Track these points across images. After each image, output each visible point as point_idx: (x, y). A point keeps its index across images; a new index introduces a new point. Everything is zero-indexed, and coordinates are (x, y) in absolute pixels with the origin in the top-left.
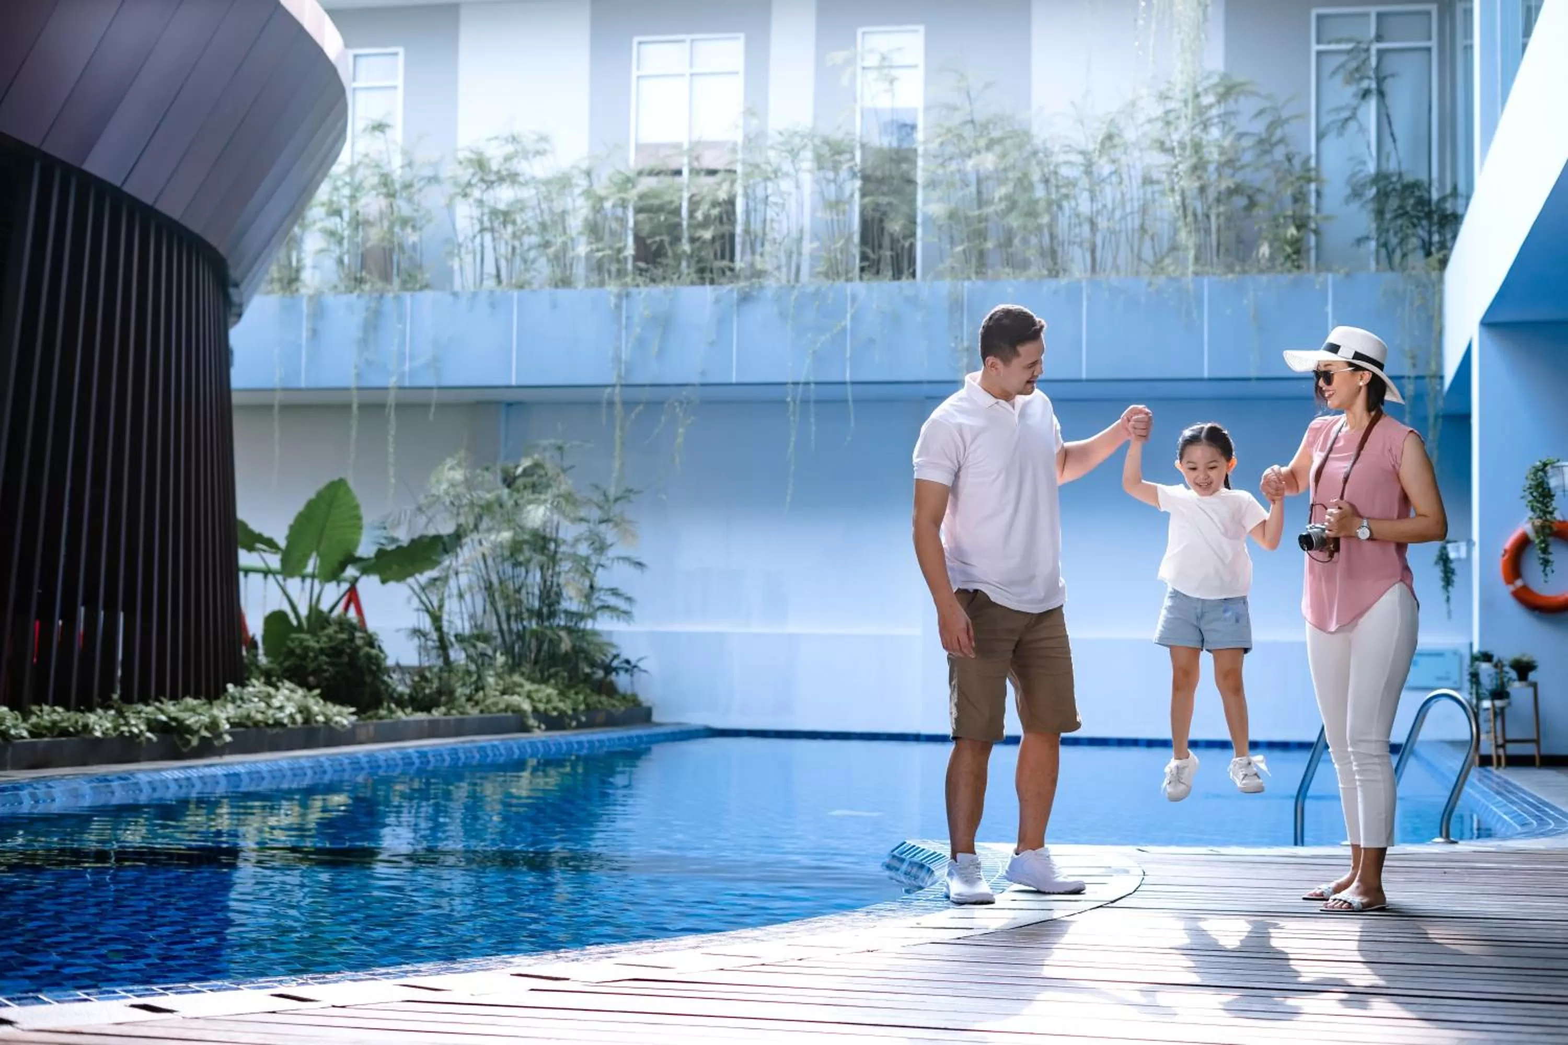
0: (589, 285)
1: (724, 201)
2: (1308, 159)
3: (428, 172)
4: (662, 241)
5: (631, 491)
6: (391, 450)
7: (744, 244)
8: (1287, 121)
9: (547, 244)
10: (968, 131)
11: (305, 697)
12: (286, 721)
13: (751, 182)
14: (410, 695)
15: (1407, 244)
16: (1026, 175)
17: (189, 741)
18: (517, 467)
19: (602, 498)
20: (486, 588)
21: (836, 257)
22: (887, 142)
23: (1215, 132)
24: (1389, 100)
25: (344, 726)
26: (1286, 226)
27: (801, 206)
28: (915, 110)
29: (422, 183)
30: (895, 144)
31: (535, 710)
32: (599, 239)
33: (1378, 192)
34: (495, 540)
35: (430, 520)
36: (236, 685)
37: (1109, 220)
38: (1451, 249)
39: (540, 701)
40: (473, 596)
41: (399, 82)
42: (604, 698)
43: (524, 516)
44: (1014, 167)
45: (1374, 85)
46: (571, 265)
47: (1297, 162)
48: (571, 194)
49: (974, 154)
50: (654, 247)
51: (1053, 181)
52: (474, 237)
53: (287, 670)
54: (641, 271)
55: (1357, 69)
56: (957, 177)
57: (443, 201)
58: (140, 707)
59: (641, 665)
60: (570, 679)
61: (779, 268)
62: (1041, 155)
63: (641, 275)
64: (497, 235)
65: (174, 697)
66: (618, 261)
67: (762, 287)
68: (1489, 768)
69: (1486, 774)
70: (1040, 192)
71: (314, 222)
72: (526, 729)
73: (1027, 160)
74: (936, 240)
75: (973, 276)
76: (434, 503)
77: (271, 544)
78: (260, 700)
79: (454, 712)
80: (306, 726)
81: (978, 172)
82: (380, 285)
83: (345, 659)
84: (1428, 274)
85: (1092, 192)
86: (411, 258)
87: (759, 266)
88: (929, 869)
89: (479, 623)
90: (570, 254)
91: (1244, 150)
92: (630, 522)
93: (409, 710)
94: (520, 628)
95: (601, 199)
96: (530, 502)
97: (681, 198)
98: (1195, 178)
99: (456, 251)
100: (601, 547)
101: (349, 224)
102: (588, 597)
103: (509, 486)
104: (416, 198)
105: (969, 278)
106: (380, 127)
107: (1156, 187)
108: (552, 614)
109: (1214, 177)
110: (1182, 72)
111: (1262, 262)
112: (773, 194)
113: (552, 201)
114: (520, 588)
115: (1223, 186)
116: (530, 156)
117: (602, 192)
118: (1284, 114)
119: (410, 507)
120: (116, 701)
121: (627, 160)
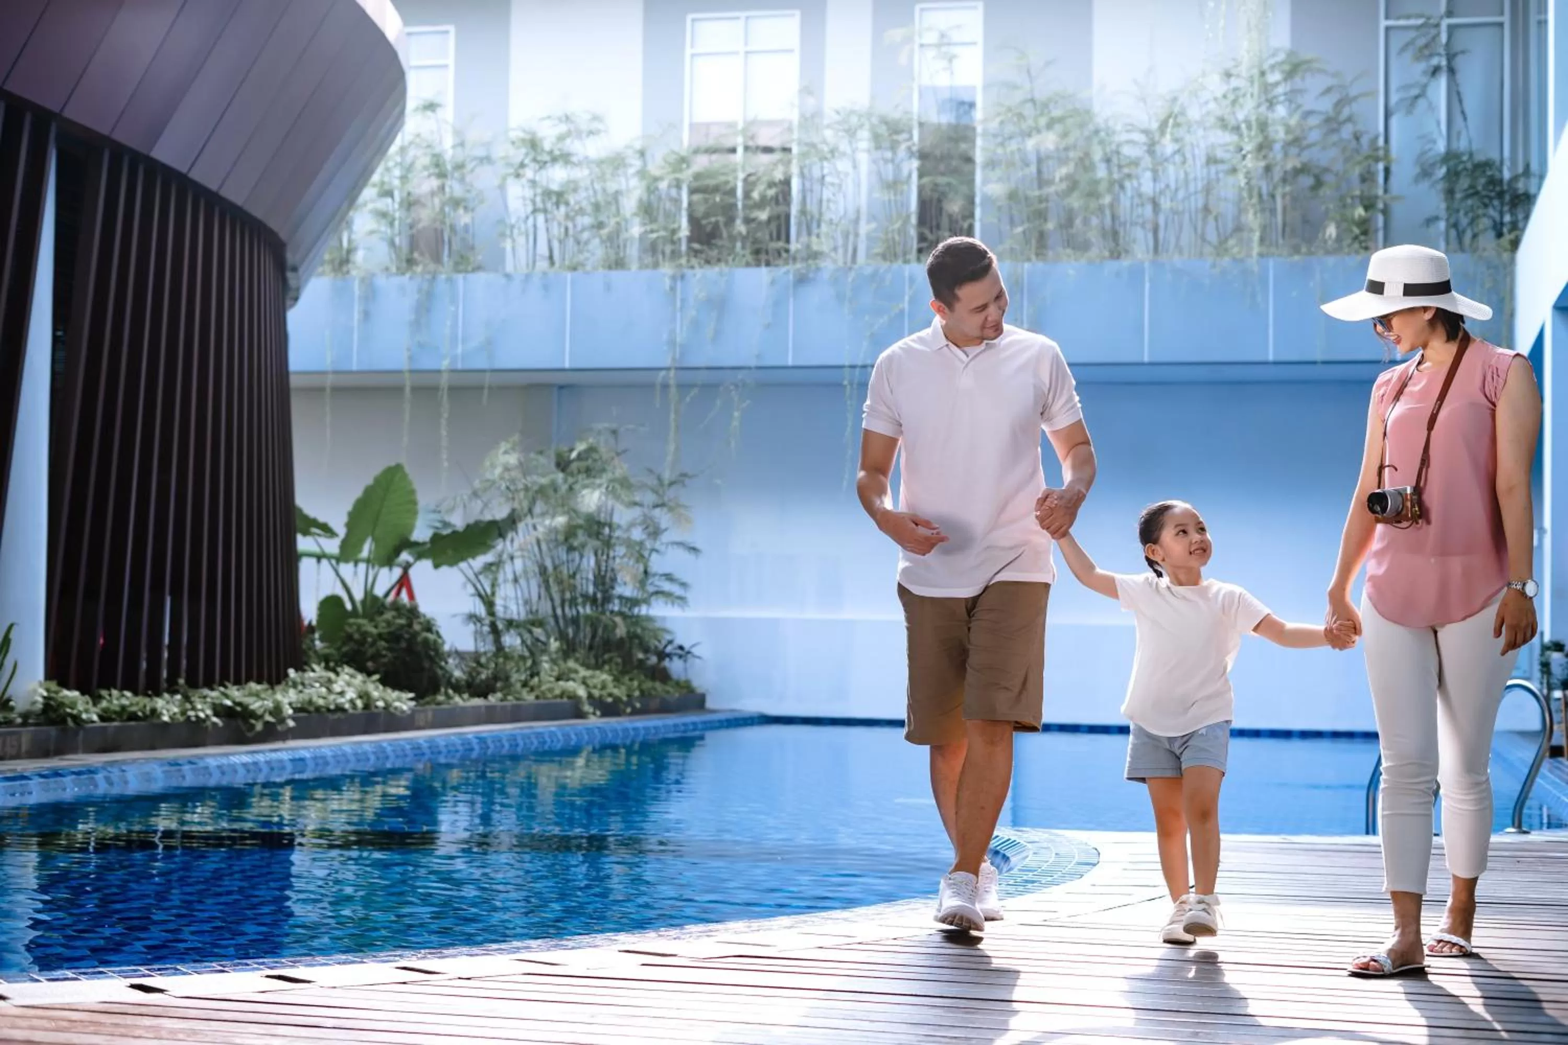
0: (643, 266)
1: (780, 181)
2: (1376, 138)
3: (481, 152)
4: (717, 223)
5: (684, 475)
6: (444, 433)
7: (799, 225)
8: (1355, 98)
9: (600, 225)
10: (1028, 110)
11: (364, 682)
12: (347, 706)
13: (807, 162)
14: (467, 682)
15: (1478, 225)
16: (1087, 154)
17: (252, 727)
18: (571, 450)
19: (655, 482)
20: (541, 574)
21: (893, 239)
22: (946, 119)
23: (1281, 111)
24: (1459, 77)
25: (403, 712)
26: (1353, 206)
27: (858, 185)
28: (974, 88)
29: (474, 163)
30: (953, 121)
31: (590, 696)
32: (653, 220)
33: (1448, 170)
34: (550, 525)
35: (486, 505)
36: (297, 670)
37: (1172, 200)
38: (1523, 230)
39: (595, 687)
40: (528, 581)
41: (451, 61)
42: (658, 685)
43: (579, 500)
44: (1075, 147)
45: (1444, 63)
46: (625, 246)
47: (1365, 141)
48: (625, 175)
49: (1034, 133)
50: (709, 229)
51: (1115, 160)
52: (527, 218)
53: (345, 655)
54: (696, 253)
55: (1427, 46)
56: (1017, 157)
57: (496, 182)
58: (206, 691)
59: (694, 650)
60: (624, 663)
61: (835, 249)
62: (1102, 134)
63: (695, 256)
64: (549, 216)
65: (238, 682)
66: (673, 242)
67: (818, 269)
68: (1560, 759)
69: (1557, 764)
70: (1101, 172)
71: (365, 204)
72: (581, 715)
73: (1088, 139)
74: (995, 221)
75: (1033, 257)
76: (491, 486)
77: (327, 530)
78: (322, 685)
79: (510, 698)
80: (366, 712)
81: (1038, 152)
82: (432, 266)
83: (403, 645)
84: (1499, 255)
85: (1155, 172)
86: (463, 240)
87: (815, 247)
88: (1004, 856)
89: (534, 608)
90: (624, 235)
91: (1311, 129)
92: (685, 507)
93: (466, 696)
94: (574, 612)
95: (656, 179)
96: (585, 487)
97: (736, 178)
98: (1261, 157)
99: (508, 232)
100: (655, 532)
101: (401, 204)
102: (642, 584)
103: (563, 470)
104: (468, 179)
105: (1029, 260)
106: (431, 107)
107: (1221, 167)
108: (607, 599)
109: (1279, 156)
110: (1248, 52)
111: (1330, 243)
112: (830, 174)
113: (605, 181)
114: (575, 574)
115: (1289, 166)
116: (584, 135)
117: (656, 172)
118: (1353, 92)
119: (466, 493)
120: (182, 686)
121: (681, 142)
